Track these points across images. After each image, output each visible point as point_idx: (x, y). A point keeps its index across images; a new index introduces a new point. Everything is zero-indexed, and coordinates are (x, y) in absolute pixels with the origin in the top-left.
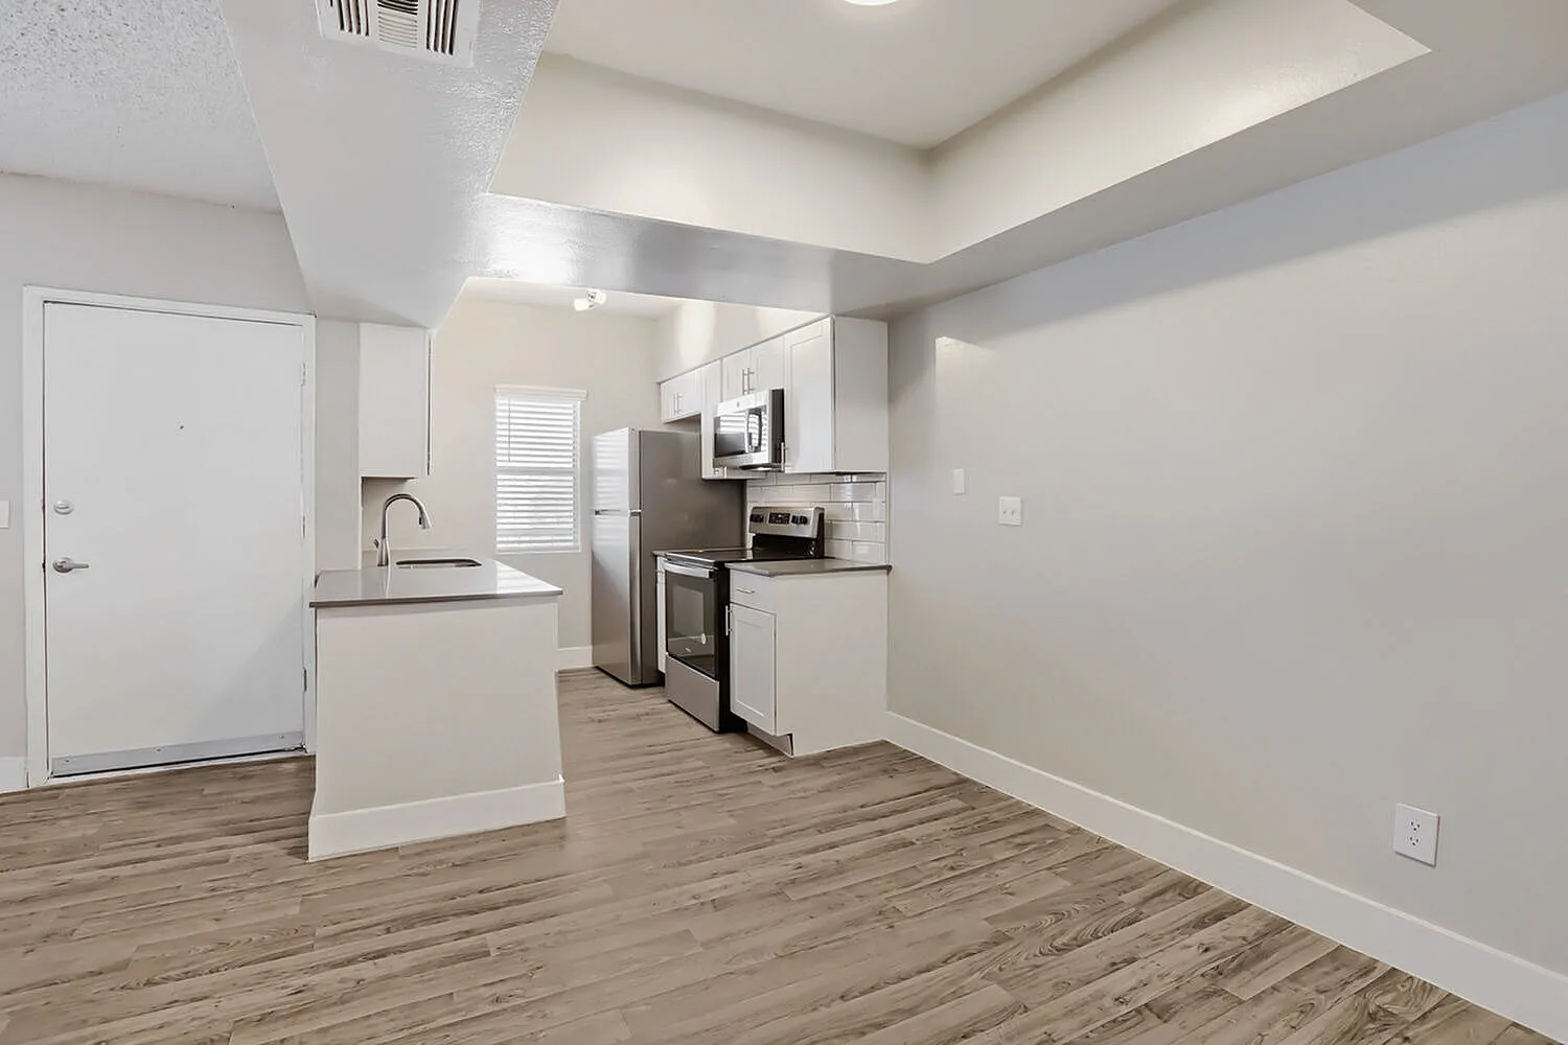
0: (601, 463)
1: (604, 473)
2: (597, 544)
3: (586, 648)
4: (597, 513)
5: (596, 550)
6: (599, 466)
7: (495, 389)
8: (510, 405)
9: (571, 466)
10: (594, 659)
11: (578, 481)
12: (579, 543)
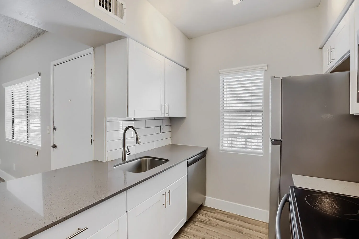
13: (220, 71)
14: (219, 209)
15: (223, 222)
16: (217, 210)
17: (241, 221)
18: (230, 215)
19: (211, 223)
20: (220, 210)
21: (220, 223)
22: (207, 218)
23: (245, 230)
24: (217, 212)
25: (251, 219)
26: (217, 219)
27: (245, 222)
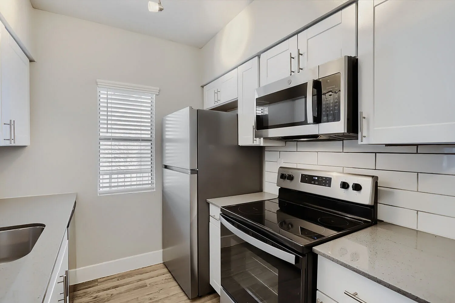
0: (169, 135)
1: (170, 140)
2: (166, 185)
3: (160, 251)
4: (166, 167)
5: (166, 190)
6: (167, 137)
7: (97, 83)
8: (107, 95)
9: (150, 136)
10: (163, 259)
11: (154, 146)
12: (154, 186)
13: (98, 80)
14: (100, 278)
15: (116, 289)
16: (97, 280)
17: (137, 275)
18: (119, 277)
19: (103, 299)
20: (103, 278)
21: (114, 291)
22: (92, 297)
23: (148, 282)
24: (99, 282)
25: (145, 267)
26: (107, 290)
27: (142, 274)
